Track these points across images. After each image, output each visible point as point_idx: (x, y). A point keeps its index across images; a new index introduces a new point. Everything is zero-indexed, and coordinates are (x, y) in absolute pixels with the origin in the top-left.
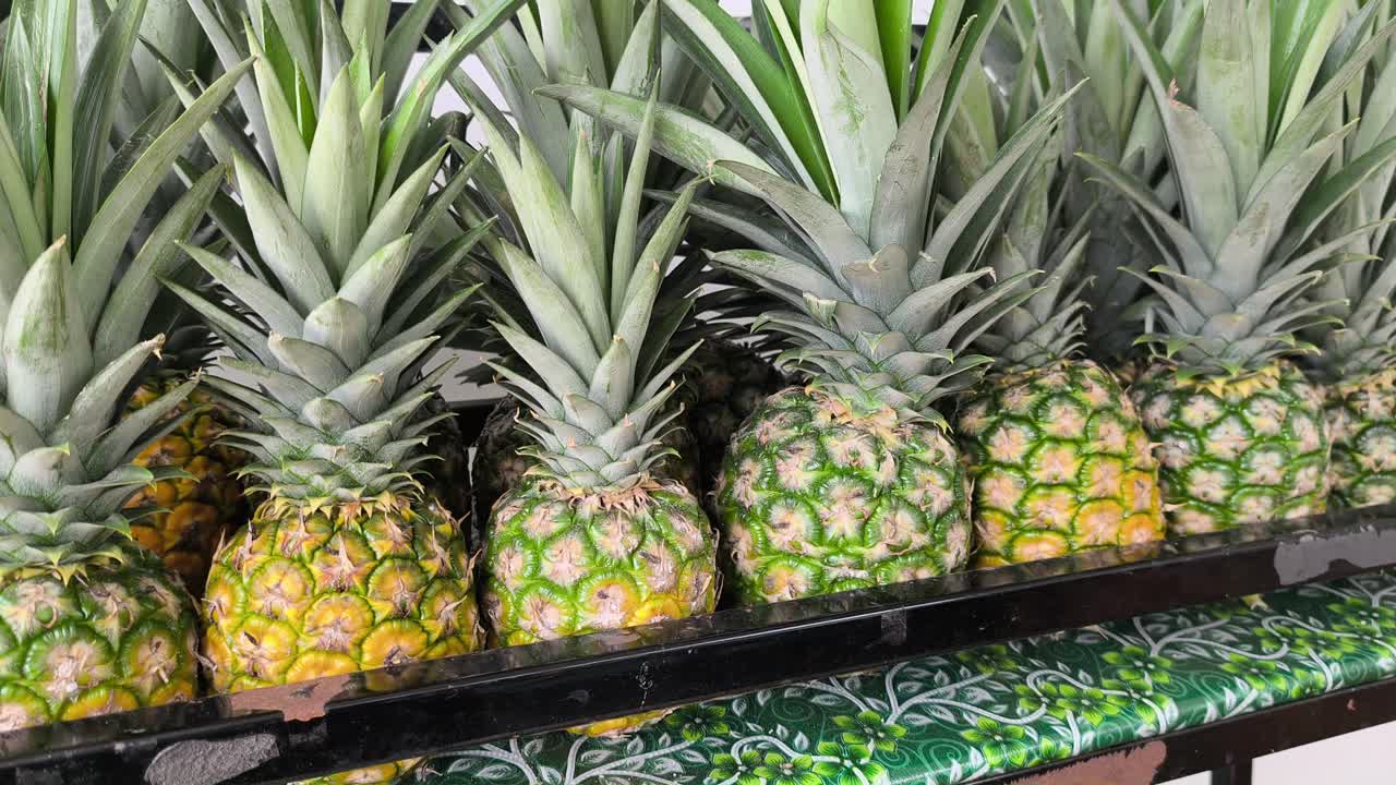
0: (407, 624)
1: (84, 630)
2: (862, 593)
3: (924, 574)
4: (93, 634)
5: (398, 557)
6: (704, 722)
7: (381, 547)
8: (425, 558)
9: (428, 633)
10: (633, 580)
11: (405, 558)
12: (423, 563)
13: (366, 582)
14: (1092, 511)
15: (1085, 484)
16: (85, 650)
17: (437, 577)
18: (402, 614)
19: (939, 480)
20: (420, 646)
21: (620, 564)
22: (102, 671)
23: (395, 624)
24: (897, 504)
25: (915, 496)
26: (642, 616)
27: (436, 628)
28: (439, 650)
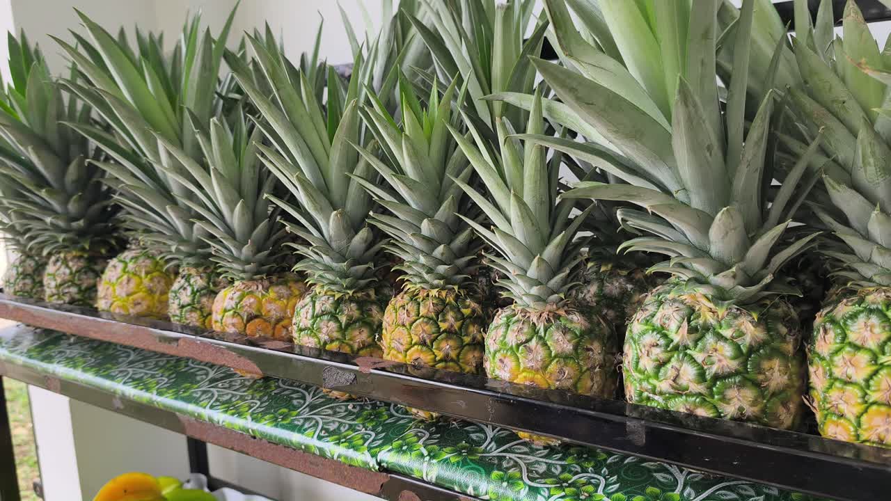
0: (424, 348)
1: (334, 317)
2: (657, 411)
3: (702, 412)
4: (337, 320)
5: (427, 317)
6: (589, 456)
7: (423, 311)
8: (441, 321)
9: (436, 356)
10: (518, 359)
11: (430, 319)
12: (439, 323)
13: (411, 325)
14: (880, 413)
15: (873, 388)
16: (333, 325)
17: (445, 331)
18: (423, 343)
19: (727, 350)
20: (429, 360)
21: (511, 348)
22: (336, 335)
23: (420, 347)
24: (683, 357)
25: (700, 357)
26: (522, 379)
27: (440, 355)
28: (440, 365)
